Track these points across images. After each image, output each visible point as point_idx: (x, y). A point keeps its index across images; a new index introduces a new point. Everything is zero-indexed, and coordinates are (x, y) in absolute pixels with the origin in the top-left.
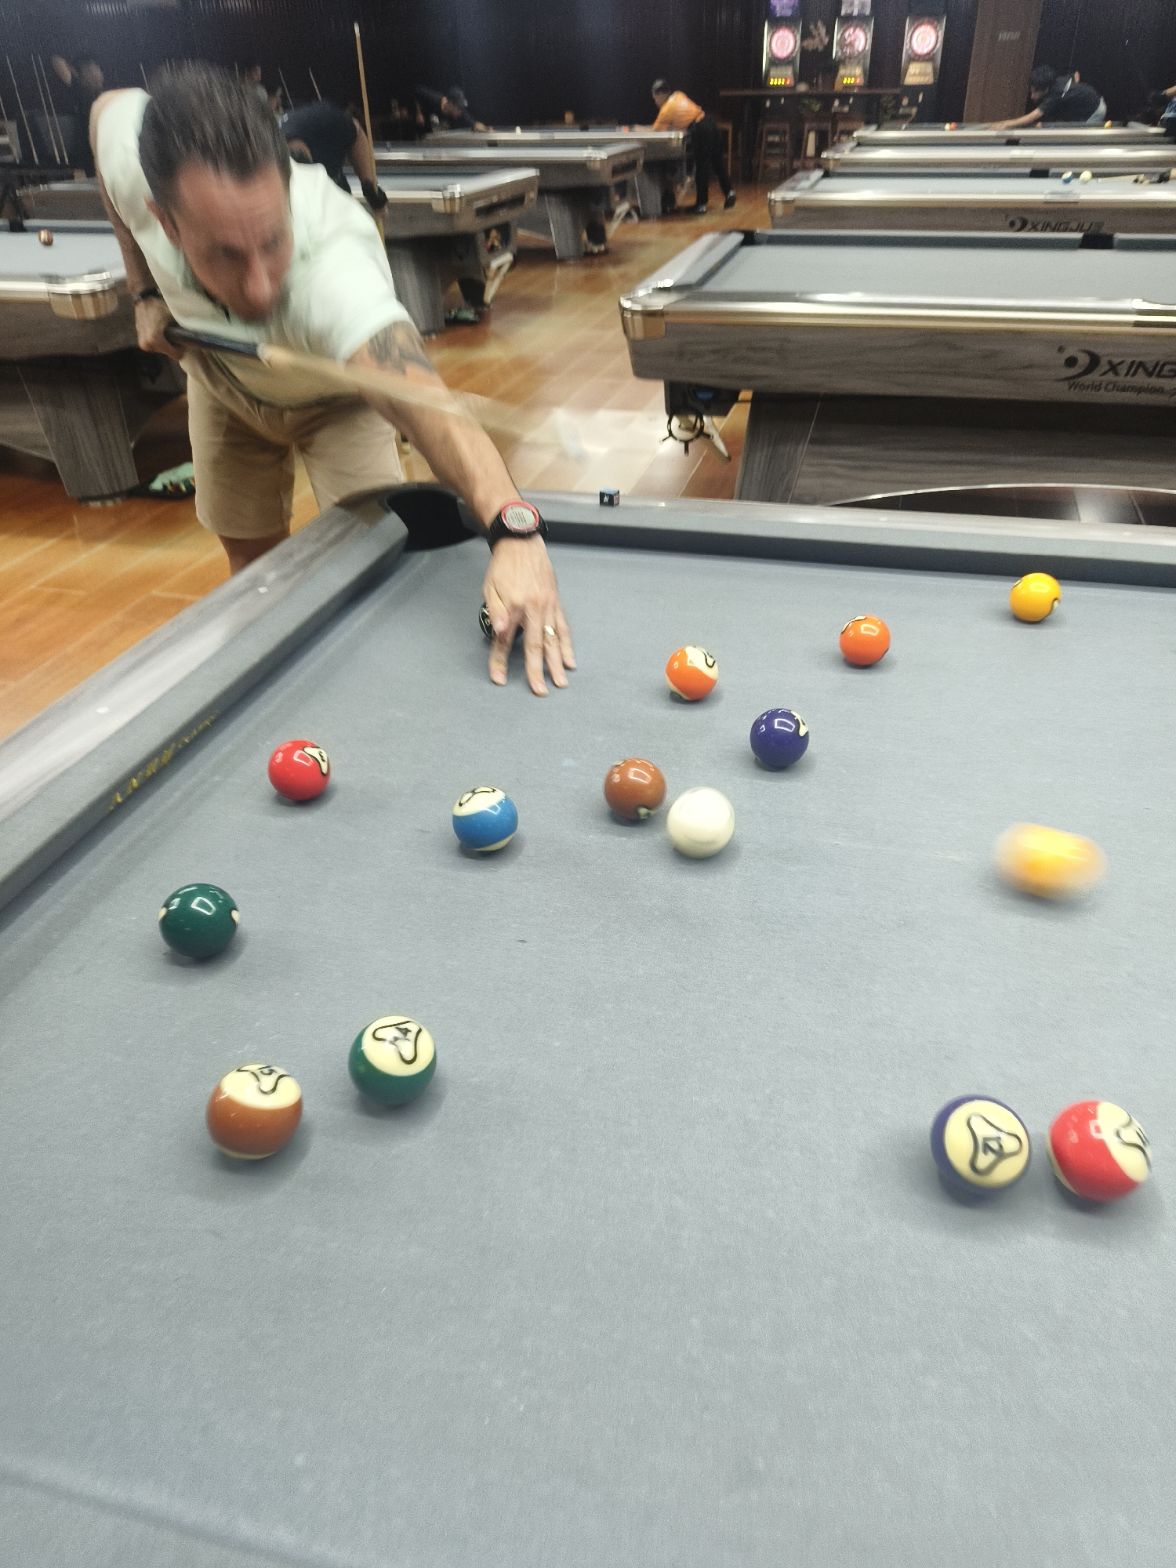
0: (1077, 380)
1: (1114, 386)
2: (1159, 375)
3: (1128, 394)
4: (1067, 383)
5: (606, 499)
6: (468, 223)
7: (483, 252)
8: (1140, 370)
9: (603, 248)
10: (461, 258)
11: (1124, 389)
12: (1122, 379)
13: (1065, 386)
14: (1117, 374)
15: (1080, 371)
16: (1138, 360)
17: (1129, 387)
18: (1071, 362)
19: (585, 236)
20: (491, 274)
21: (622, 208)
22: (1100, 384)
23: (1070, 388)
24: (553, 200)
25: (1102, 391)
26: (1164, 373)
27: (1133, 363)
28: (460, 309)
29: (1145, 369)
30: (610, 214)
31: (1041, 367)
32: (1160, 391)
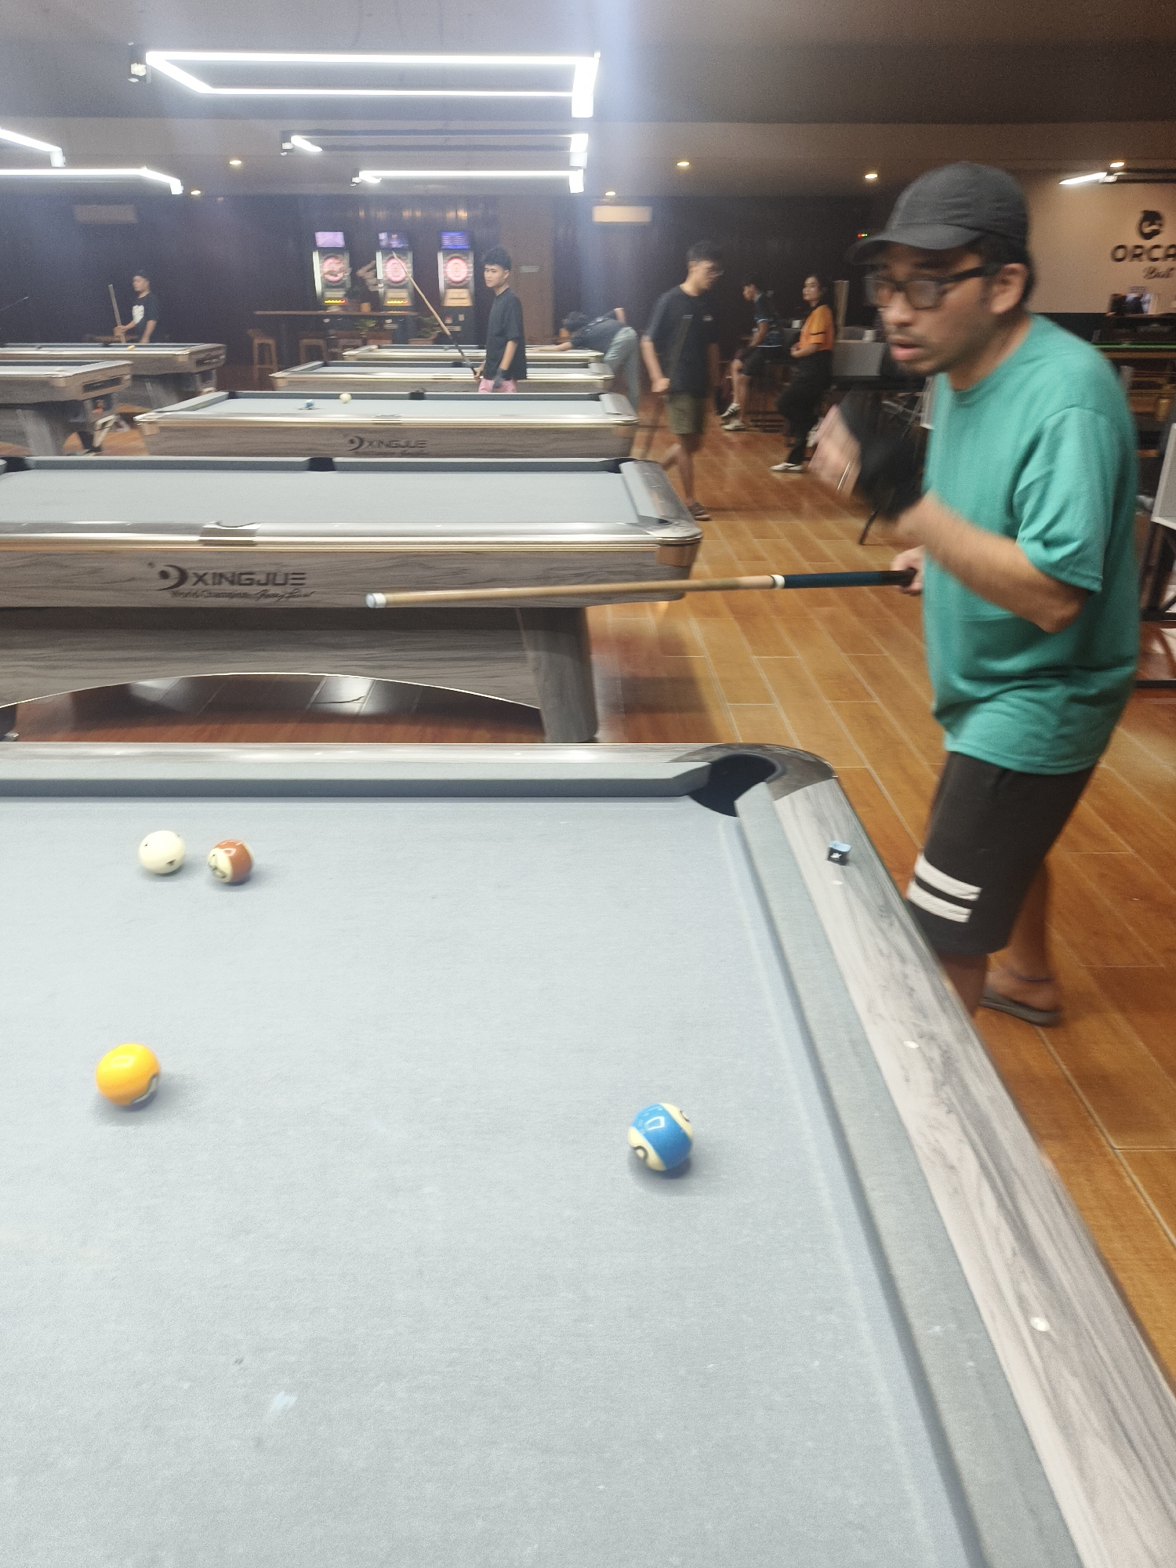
0: (176, 590)
1: (208, 593)
2: (241, 585)
4: (169, 591)
11: (218, 595)
12: (210, 587)
15: (176, 582)
16: (218, 571)
17: (220, 593)
18: (164, 575)
22: (198, 593)
25: (202, 598)
26: (242, 582)
27: (214, 574)
29: (227, 579)
31: (141, 579)
32: (245, 595)
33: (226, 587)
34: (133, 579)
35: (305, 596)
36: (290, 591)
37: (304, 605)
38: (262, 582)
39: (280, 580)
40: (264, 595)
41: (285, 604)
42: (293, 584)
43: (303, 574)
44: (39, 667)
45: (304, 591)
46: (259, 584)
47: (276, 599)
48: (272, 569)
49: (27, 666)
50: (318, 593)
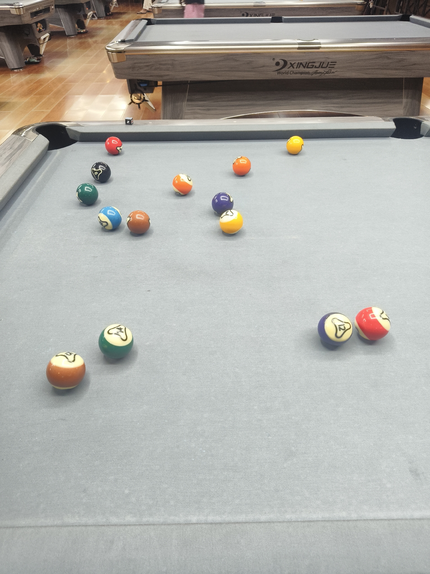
0: (280, 71)
1: (293, 72)
2: (307, 67)
3: (297, 75)
4: (277, 71)
5: (128, 122)
6: (27, 19)
7: (37, 33)
8: (301, 66)
9: (85, 30)
10: (27, 35)
11: (296, 73)
12: (295, 70)
13: (276, 73)
14: (293, 68)
15: (281, 67)
16: (300, 62)
17: (298, 72)
18: (278, 64)
19: (76, 26)
20: (42, 42)
21: (90, 14)
22: (288, 72)
23: (278, 74)
24: (61, 9)
25: (289, 75)
26: (309, 66)
27: (299, 63)
28: (30, 58)
29: (303, 65)
30: (85, 16)
31: (268, 66)
32: (308, 73)
33: (302, 69)
34: (263, 66)
35: (333, 73)
36: (327, 70)
37: (332, 77)
38: (317, 67)
39: (324, 65)
40: (316, 73)
41: (324, 77)
42: (329, 67)
43: (336, 62)
44: (204, 110)
45: (333, 70)
46: (316, 67)
47: (320, 74)
48: (322, 60)
49: (199, 109)
50: (339, 72)
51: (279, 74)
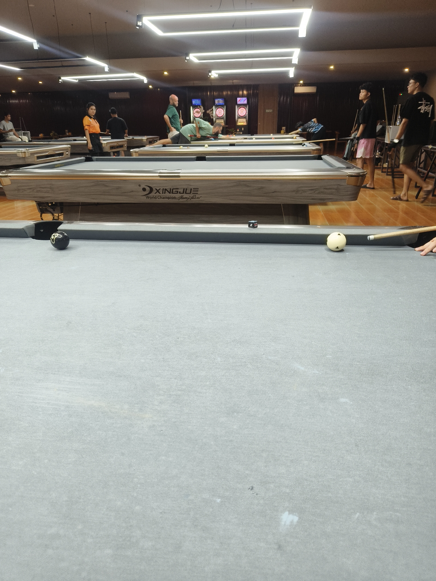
0: (148, 196)
1: (160, 197)
2: (172, 193)
8: (166, 191)
11: (163, 198)
12: (161, 194)
13: (145, 197)
14: (160, 193)
16: (164, 188)
17: (165, 197)
18: (144, 190)
22: (156, 197)
25: (157, 199)
31: (135, 191)
32: (174, 198)
34: (132, 191)
35: (198, 198)
36: (192, 196)
39: (188, 191)
40: (182, 198)
42: (193, 193)
43: (198, 189)
45: (197, 196)
47: (186, 199)
48: (185, 187)
50: (203, 197)
51: (148, 198)
